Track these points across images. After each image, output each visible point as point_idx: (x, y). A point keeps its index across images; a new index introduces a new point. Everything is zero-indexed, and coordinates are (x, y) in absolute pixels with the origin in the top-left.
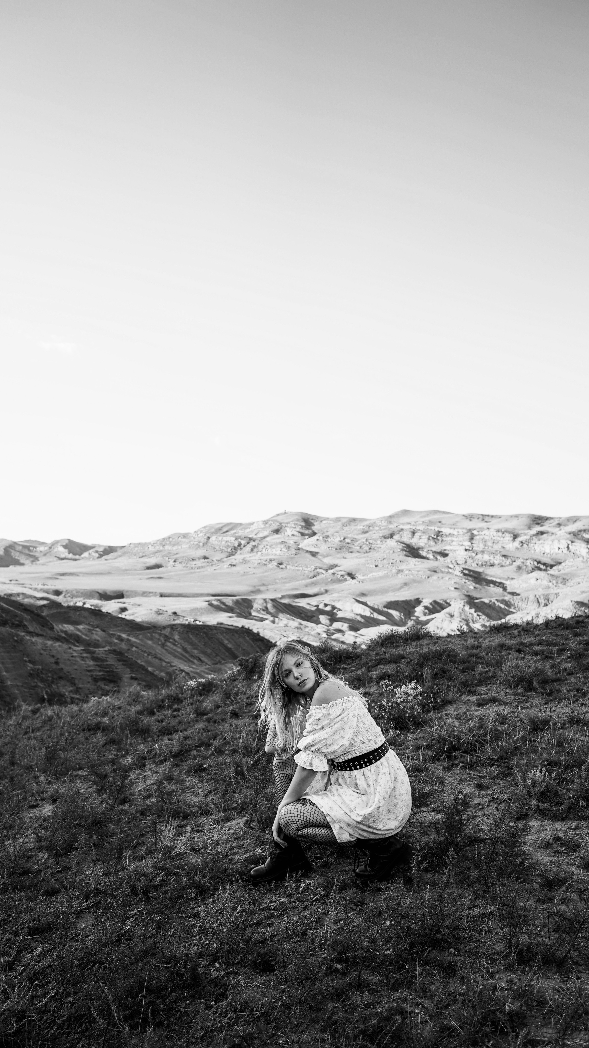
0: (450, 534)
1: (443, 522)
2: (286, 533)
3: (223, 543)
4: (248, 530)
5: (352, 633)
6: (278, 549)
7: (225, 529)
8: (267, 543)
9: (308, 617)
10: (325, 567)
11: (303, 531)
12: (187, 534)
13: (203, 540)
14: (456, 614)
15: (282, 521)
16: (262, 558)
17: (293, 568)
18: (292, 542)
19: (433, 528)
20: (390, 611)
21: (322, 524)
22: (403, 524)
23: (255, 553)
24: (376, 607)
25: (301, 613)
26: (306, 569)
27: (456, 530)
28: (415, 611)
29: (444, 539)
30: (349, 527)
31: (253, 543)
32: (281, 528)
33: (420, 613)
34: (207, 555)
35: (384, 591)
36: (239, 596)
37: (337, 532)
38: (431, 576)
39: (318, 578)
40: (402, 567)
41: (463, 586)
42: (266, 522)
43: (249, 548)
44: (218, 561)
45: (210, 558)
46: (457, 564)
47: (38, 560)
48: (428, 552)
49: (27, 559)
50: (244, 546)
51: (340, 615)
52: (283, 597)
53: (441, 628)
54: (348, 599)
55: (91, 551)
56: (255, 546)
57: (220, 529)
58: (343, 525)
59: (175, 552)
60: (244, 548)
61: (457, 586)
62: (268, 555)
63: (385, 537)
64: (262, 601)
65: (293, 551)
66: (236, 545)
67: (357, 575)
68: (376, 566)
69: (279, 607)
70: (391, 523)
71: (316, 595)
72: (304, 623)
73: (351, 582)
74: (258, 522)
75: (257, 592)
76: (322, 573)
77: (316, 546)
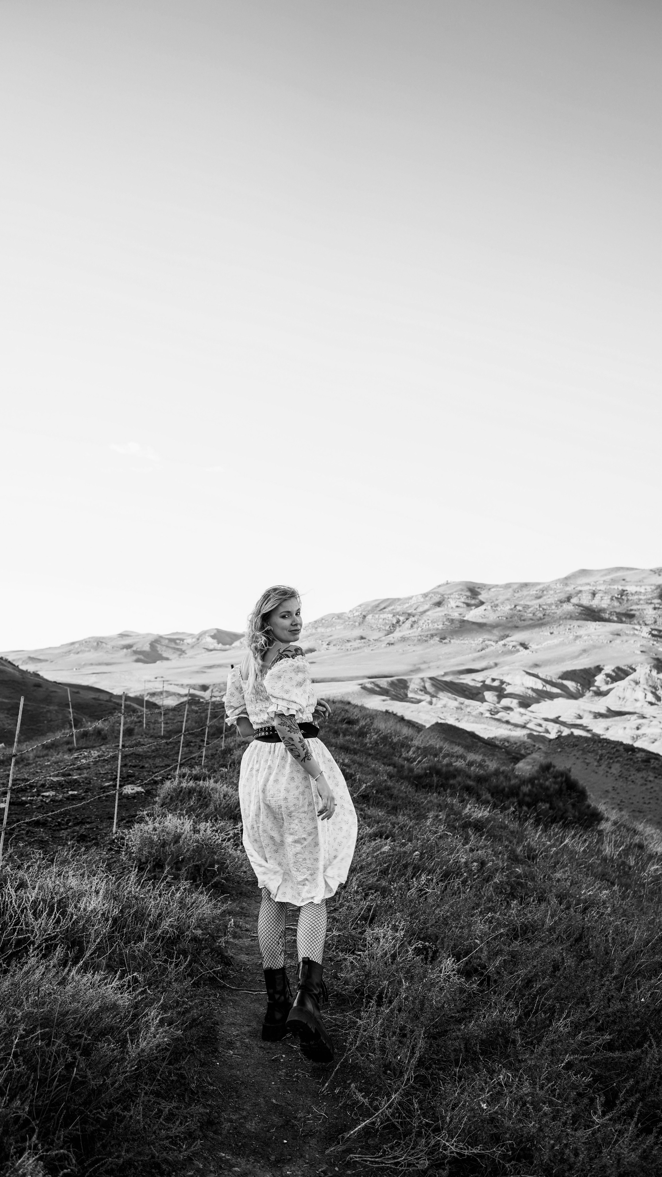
0: (636, 592)
1: (628, 579)
2: (449, 605)
3: (381, 620)
4: (407, 605)
5: (522, 710)
6: (440, 623)
7: (382, 606)
8: (428, 618)
9: (473, 694)
10: (495, 639)
11: (469, 601)
12: (342, 614)
13: (359, 620)
14: (642, 681)
15: (443, 593)
16: (423, 634)
17: (457, 642)
18: (455, 614)
19: (616, 587)
20: (566, 682)
21: (490, 592)
22: (581, 585)
23: (415, 630)
24: (549, 679)
25: (465, 691)
26: (473, 642)
27: (643, 587)
28: (596, 681)
29: (630, 598)
30: (520, 593)
31: (412, 619)
32: (444, 600)
33: (601, 681)
34: (364, 636)
35: (560, 660)
36: (397, 676)
37: (507, 600)
38: (614, 640)
39: (487, 650)
40: (581, 632)
41: (650, 648)
42: (425, 595)
43: (407, 624)
44: (375, 640)
45: (368, 638)
46: (646, 625)
47: (186, 654)
48: (611, 614)
49: (174, 653)
50: (403, 623)
51: (509, 690)
52: (446, 674)
53: (624, 699)
54: (517, 673)
55: (242, 640)
56: (414, 622)
57: (377, 606)
58: (515, 592)
59: (329, 634)
60: (403, 625)
61: (643, 649)
62: (428, 630)
63: (561, 601)
64: (419, 681)
65: (457, 624)
66: (394, 622)
67: (530, 645)
68: (551, 633)
69: (439, 686)
70: (567, 585)
71: (482, 670)
72: (467, 702)
73: (523, 652)
74: (416, 596)
75: (414, 671)
76: (491, 645)
77: (484, 616)
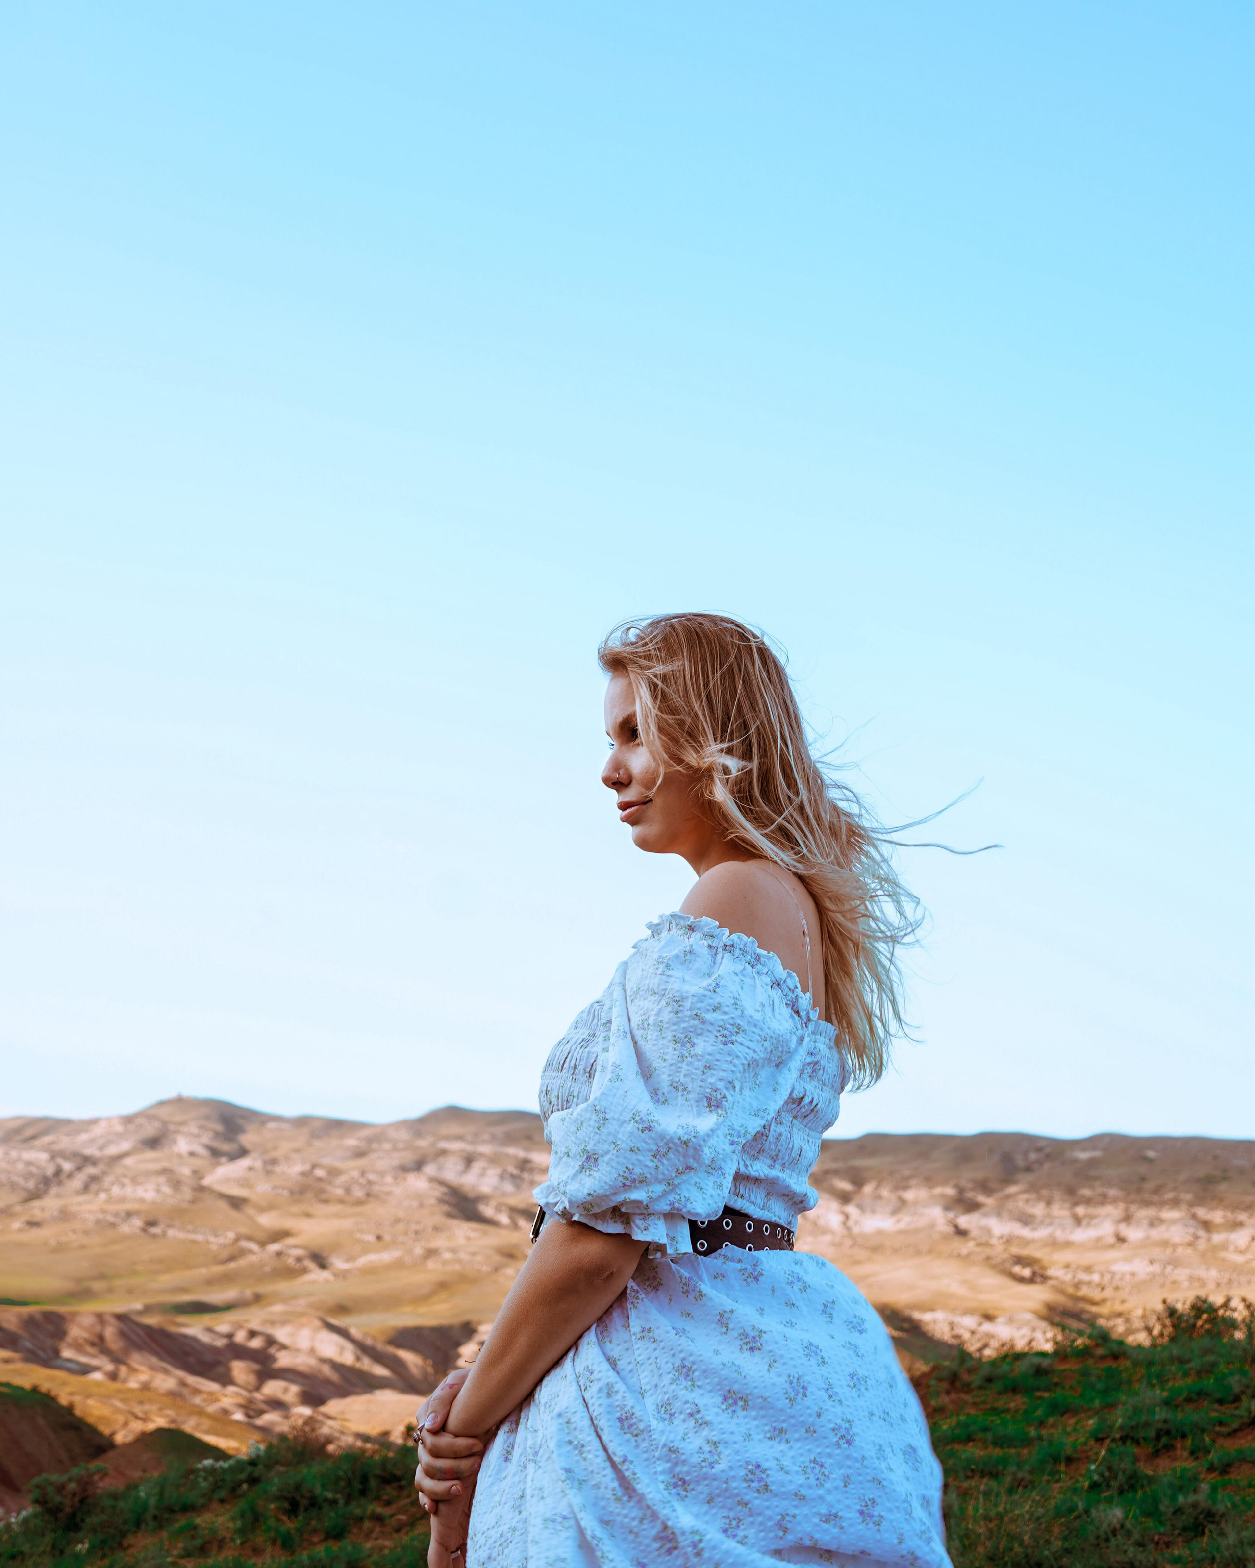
2: (176, 1149)
3: (20, 1166)
4: (84, 1137)
5: (307, 1410)
6: (151, 1186)
7: (29, 1132)
8: (125, 1171)
10: (261, 1235)
11: (215, 1144)
15: (167, 1119)
16: (109, 1207)
17: (181, 1235)
18: (186, 1171)
21: (263, 1130)
22: (448, 1138)
23: (93, 1196)
24: (369, 1342)
25: (187, 1354)
26: (212, 1239)
30: (324, 1140)
31: (91, 1170)
32: (165, 1136)
35: (393, 1301)
37: (297, 1151)
39: (242, 1262)
40: (438, 1242)
42: (128, 1120)
43: (77, 1182)
48: (498, 1209)
50: (70, 1176)
51: (284, 1360)
52: (148, 1309)
54: (305, 1320)
56: (94, 1179)
57: (18, 1131)
58: (313, 1136)
60: (69, 1182)
62: (123, 1200)
63: (404, 1169)
64: (92, 1319)
65: (187, 1193)
66: (50, 1170)
67: (331, 1259)
69: (133, 1337)
70: (418, 1134)
71: (228, 1307)
72: (192, 1380)
73: (317, 1275)
74: (109, 1119)
75: (84, 1294)
76: (251, 1252)
77: (245, 1183)
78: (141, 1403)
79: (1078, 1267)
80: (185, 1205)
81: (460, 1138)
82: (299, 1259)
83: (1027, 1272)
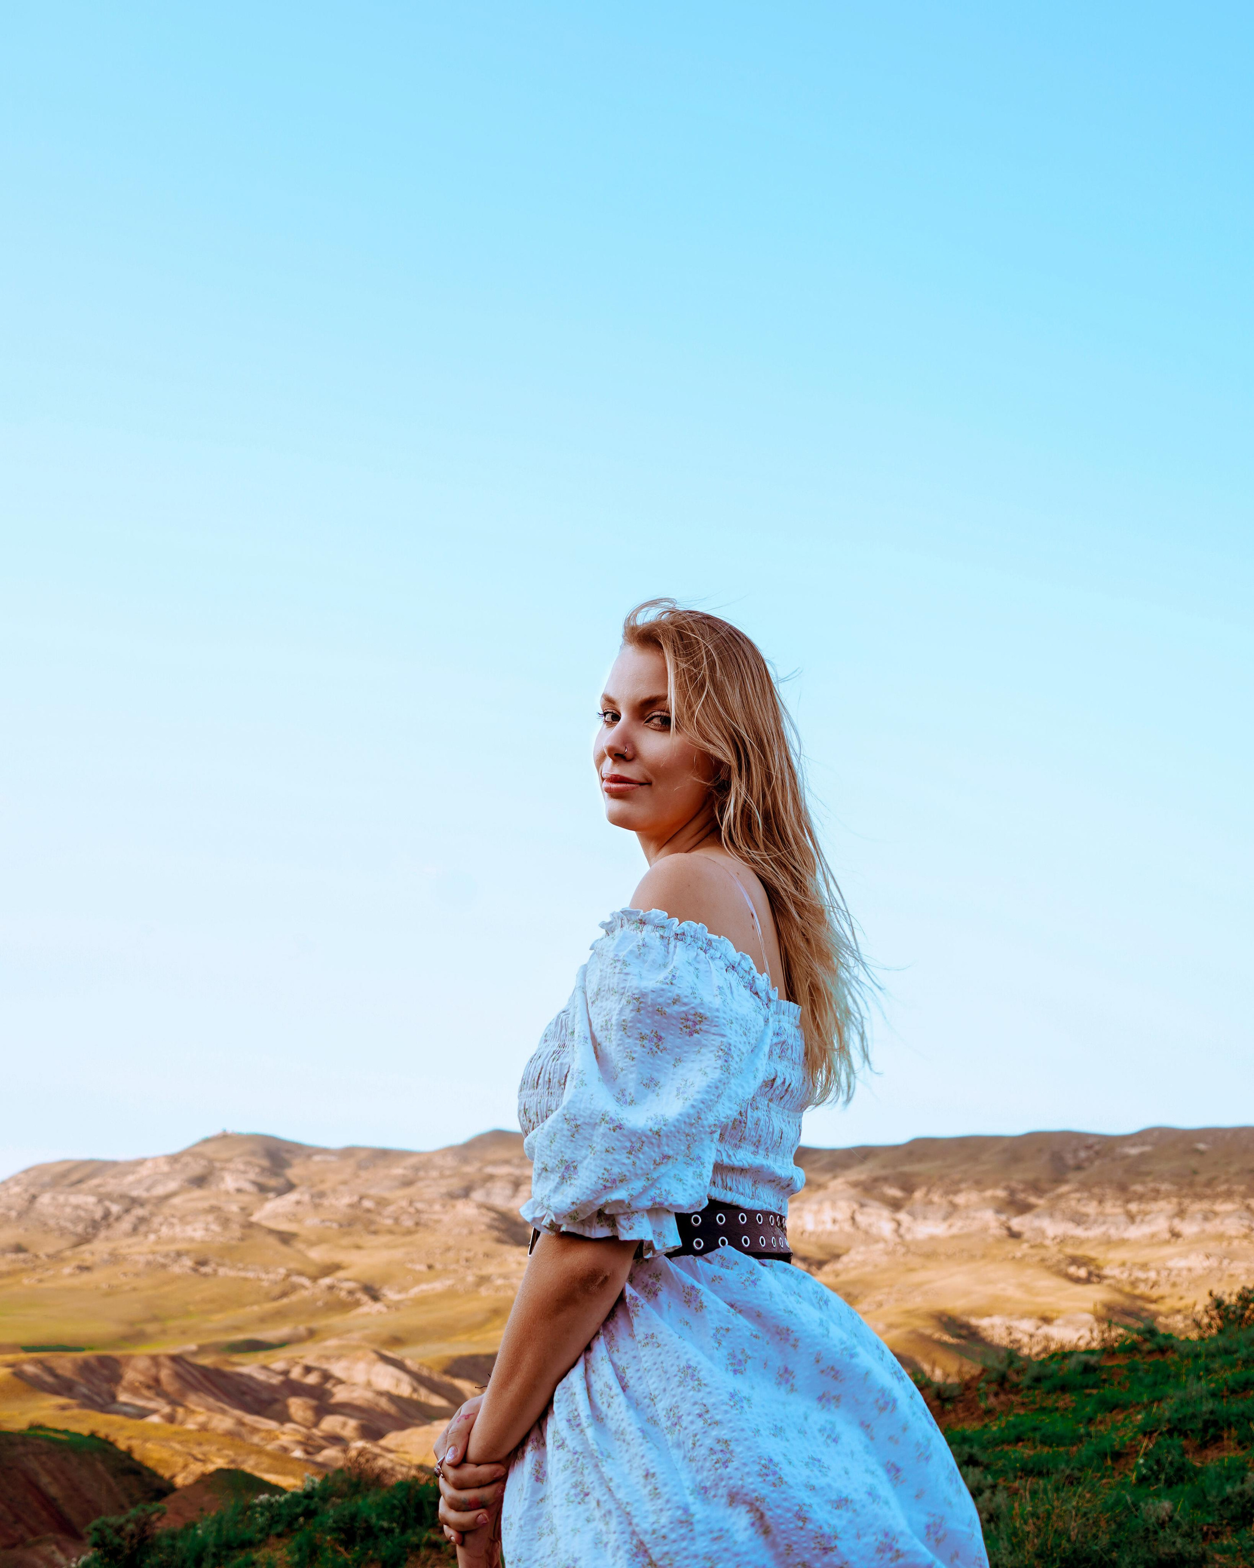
2: (223, 1187)
3: (68, 1210)
4: (131, 1178)
6: (199, 1225)
7: (75, 1177)
8: (173, 1211)
10: (312, 1270)
11: (262, 1180)
13: (21, 1203)
15: (214, 1157)
16: (159, 1248)
17: (232, 1273)
18: (234, 1208)
21: (309, 1164)
22: (495, 1163)
23: (142, 1238)
24: (425, 1372)
25: (244, 1393)
26: (264, 1276)
30: (373, 1170)
31: (139, 1212)
32: (212, 1173)
37: (345, 1183)
39: (294, 1298)
42: (174, 1159)
43: (126, 1224)
44: (50, 1257)
45: (32, 1251)
50: (118, 1218)
51: (340, 1395)
52: (202, 1350)
54: (360, 1353)
56: (142, 1220)
57: (64, 1175)
58: (359, 1167)
60: (117, 1224)
62: (173, 1240)
63: (452, 1196)
64: (147, 1362)
65: (236, 1231)
66: (98, 1214)
67: (384, 1291)
69: (189, 1378)
70: (465, 1160)
71: (282, 1344)
72: (249, 1419)
73: (369, 1308)
74: (155, 1159)
75: (138, 1337)
76: (303, 1287)
77: (293, 1217)
78: (200, 1444)
79: (1134, 1264)
80: (234, 1243)
81: (507, 1162)
82: (351, 1292)
83: (1082, 1273)
